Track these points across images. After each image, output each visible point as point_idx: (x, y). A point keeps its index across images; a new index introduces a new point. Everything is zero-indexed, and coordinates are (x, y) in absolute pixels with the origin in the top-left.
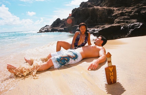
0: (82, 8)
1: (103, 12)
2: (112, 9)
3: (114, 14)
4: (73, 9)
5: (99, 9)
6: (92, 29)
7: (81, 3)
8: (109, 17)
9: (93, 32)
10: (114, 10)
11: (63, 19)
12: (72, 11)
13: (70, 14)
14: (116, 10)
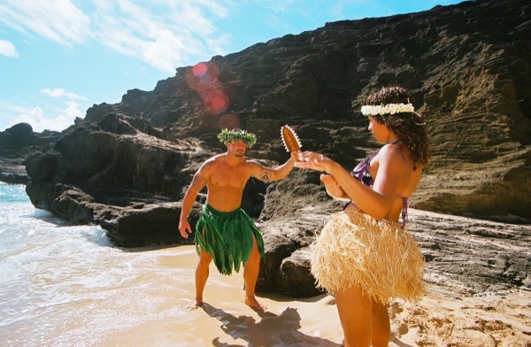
0: (97, 129)
1: (153, 159)
2: (182, 152)
3: (185, 170)
4: (95, 105)
5: (143, 146)
6: (106, 208)
7: (128, 91)
8: (166, 177)
9: (105, 218)
10: (186, 156)
11: (46, 132)
12: (89, 111)
13: (77, 120)
14: (192, 159)
